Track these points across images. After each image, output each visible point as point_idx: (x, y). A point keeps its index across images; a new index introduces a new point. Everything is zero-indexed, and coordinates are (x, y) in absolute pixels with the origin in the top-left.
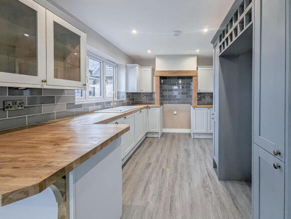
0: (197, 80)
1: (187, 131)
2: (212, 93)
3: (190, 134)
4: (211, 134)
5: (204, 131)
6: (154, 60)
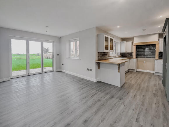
3: (154, 73)
6: (133, 38)
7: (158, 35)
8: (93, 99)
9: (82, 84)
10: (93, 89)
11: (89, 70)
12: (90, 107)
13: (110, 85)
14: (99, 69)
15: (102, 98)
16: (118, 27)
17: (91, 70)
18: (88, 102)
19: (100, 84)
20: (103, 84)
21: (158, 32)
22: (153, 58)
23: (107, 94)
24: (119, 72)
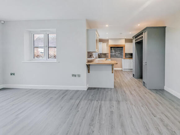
0: (125, 48)
1: (121, 69)
2: (132, 54)
3: (122, 70)
4: (132, 69)
5: (128, 68)
6: (108, 40)
7: (124, 40)
8: (104, 114)
9: (71, 99)
10: (92, 100)
11: (75, 76)
12: (112, 128)
13: (104, 89)
14: (89, 72)
15: (111, 108)
16: (107, 26)
17: (79, 76)
18: (104, 122)
19: (93, 91)
20: (97, 90)
21: (126, 38)
22: (121, 58)
23: (111, 100)
24: (113, 73)
